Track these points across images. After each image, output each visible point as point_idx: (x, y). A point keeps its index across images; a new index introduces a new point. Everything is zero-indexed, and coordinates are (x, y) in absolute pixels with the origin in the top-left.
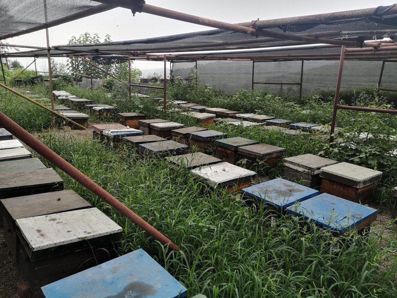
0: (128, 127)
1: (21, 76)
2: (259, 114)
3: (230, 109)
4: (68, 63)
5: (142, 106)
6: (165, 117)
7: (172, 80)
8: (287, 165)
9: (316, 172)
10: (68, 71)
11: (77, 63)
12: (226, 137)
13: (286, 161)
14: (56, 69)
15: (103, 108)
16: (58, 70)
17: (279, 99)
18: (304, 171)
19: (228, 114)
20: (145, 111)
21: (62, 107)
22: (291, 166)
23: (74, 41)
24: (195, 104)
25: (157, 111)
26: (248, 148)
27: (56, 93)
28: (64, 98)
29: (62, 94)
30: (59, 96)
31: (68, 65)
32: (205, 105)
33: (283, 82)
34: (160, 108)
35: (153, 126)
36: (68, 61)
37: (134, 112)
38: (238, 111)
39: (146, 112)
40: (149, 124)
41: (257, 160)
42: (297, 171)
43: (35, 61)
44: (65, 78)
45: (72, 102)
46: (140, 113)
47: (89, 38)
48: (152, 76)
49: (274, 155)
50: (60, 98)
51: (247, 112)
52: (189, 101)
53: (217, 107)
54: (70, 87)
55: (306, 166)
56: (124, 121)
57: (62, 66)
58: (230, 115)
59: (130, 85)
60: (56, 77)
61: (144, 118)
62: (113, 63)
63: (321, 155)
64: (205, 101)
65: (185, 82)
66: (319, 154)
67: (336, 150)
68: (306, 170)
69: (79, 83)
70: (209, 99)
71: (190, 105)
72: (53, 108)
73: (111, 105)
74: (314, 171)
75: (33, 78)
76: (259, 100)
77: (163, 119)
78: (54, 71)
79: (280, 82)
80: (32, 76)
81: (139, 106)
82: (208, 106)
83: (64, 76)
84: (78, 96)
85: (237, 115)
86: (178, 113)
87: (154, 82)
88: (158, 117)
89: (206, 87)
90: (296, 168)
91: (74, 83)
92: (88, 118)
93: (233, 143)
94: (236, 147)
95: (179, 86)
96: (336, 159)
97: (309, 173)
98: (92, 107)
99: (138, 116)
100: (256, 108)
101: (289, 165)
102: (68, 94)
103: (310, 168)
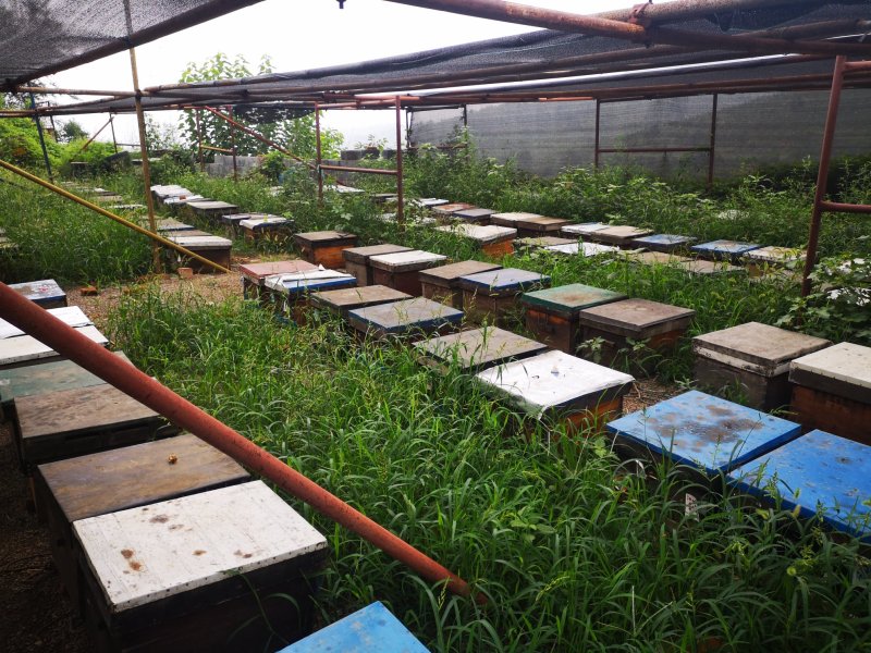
0: (321, 267)
1: (83, 154)
2: (617, 223)
3: (548, 214)
4: (183, 121)
5: (348, 217)
6: (401, 238)
7: (412, 152)
8: (703, 351)
9: (779, 370)
10: (183, 141)
11: (201, 122)
12: (547, 284)
13: (701, 344)
14: (157, 137)
15: (262, 222)
16: (162, 138)
17: (662, 187)
18: (748, 367)
19: (544, 226)
20: (356, 225)
21: (173, 223)
22: (714, 355)
23: (193, 72)
24: (468, 206)
25: (382, 226)
26: (604, 312)
27: (160, 190)
28: (177, 200)
29: (171, 192)
30: (167, 197)
31: (181, 126)
32: (488, 207)
33: (669, 147)
34: (388, 217)
35: (376, 263)
36: (181, 118)
37: (332, 228)
38: (566, 218)
39: (358, 230)
40: (367, 257)
41: (628, 341)
42: (728, 366)
43: (111, 120)
44: (179, 157)
45: (195, 210)
46: (344, 231)
47: (225, 65)
48: (365, 143)
49: (668, 328)
50: (167, 201)
51: (586, 219)
52: (453, 199)
53: (517, 210)
54: (188, 176)
55: (753, 356)
56: (312, 253)
57: (170, 131)
58: (548, 228)
59: (320, 168)
60: (159, 153)
61: (355, 243)
62: (280, 118)
63: (784, 327)
64: (489, 197)
65: (441, 156)
66: (780, 322)
67: (824, 313)
68: (754, 366)
69: (207, 165)
70: (497, 192)
71: (456, 207)
72: (153, 227)
73: (279, 215)
74: (774, 368)
75: (109, 159)
76: (616, 191)
77: (397, 244)
78: (154, 140)
79: (661, 146)
80: (106, 154)
81: (343, 216)
82: (497, 209)
83: (175, 153)
84: (207, 197)
85: (566, 228)
86: (430, 227)
87: (371, 158)
88: (386, 240)
89: (490, 166)
90: (725, 359)
91: (198, 166)
92: (230, 247)
93: (566, 299)
94: (576, 311)
95: (429, 164)
96: (822, 333)
97: (759, 371)
98: (238, 220)
99: (342, 239)
100: (609, 211)
101: (709, 352)
102: (185, 191)
103: (762, 361)
